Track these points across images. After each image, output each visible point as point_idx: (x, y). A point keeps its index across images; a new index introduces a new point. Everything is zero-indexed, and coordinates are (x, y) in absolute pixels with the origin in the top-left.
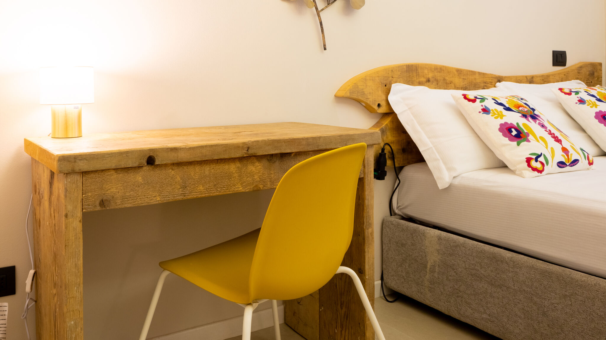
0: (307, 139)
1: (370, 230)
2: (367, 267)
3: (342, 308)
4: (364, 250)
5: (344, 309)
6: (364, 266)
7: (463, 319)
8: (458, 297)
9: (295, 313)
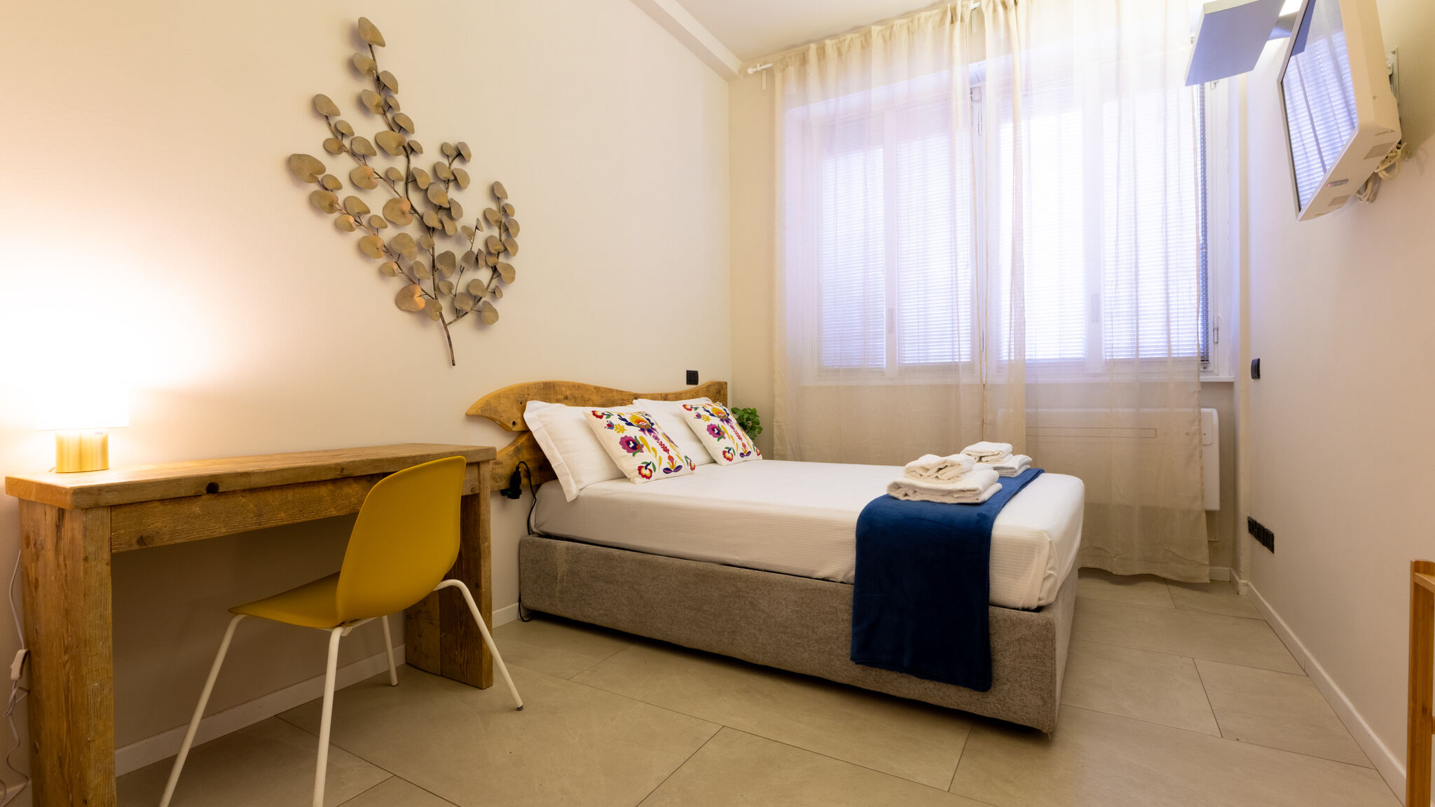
0: (414, 457)
2: (483, 580)
3: (461, 628)
4: (480, 563)
5: (463, 627)
8: (582, 600)
9: (416, 648)
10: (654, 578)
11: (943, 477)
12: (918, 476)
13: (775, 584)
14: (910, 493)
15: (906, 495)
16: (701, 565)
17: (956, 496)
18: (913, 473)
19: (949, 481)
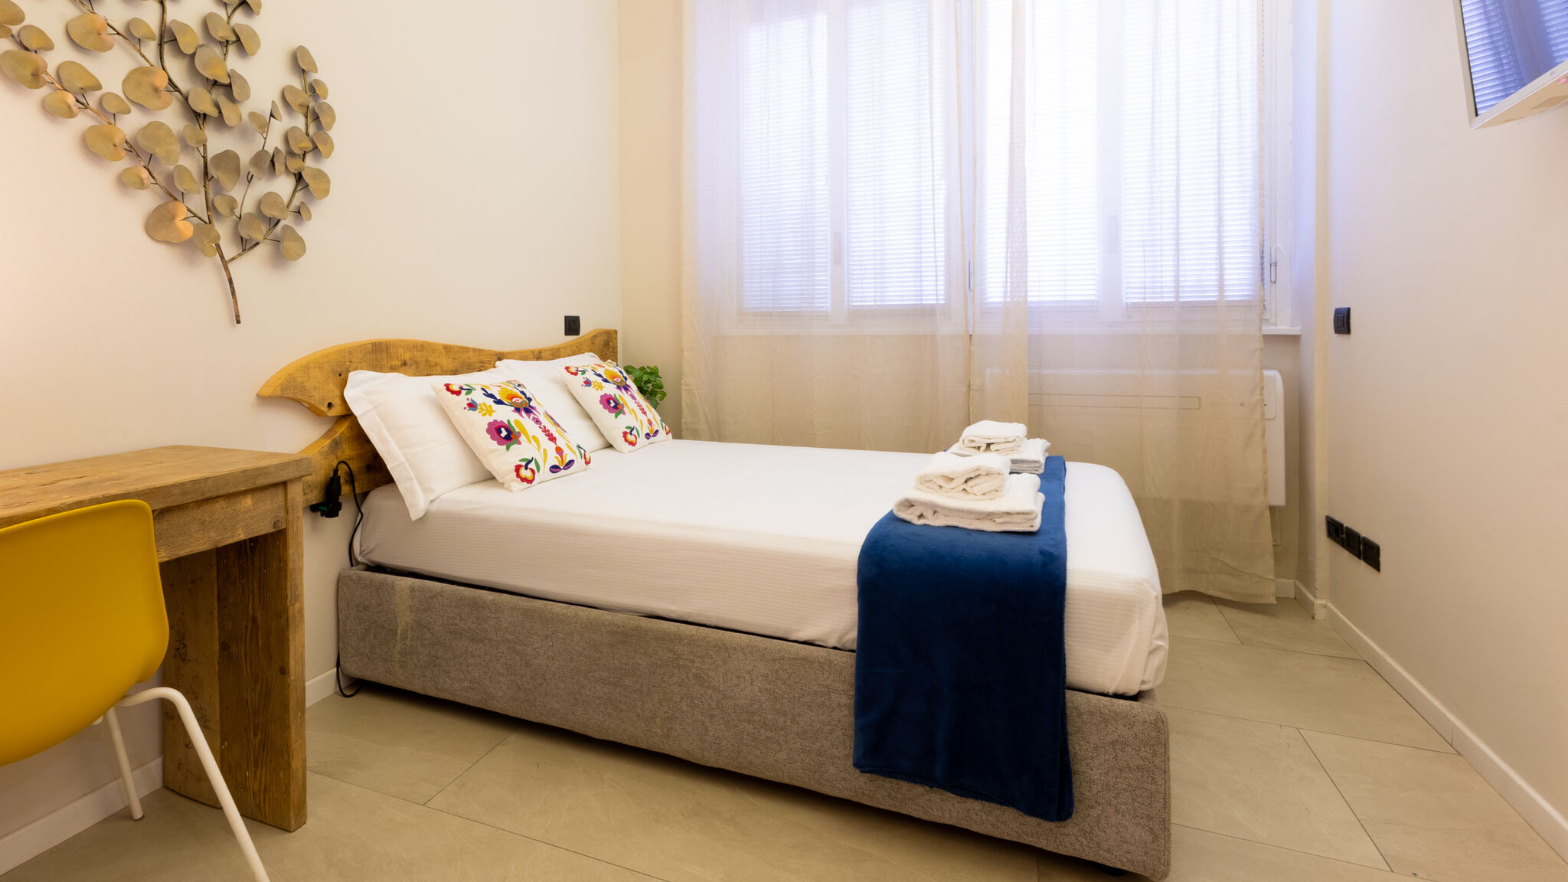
1: (297, 605)
2: (292, 663)
3: (255, 735)
4: (286, 637)
5: (259, 736)
6: (288, 662)
7: (442, 696)
8: (435, 666)
9: (180, 764)
10: (547, 637)
11: (976, 490)
12: (937, 488)
13: (735, 649)
14: (928, 513)
15: (921, 516)
16: (619, 618)
17: (998, 520)
18: (929, 484)
19: (983, 497)
